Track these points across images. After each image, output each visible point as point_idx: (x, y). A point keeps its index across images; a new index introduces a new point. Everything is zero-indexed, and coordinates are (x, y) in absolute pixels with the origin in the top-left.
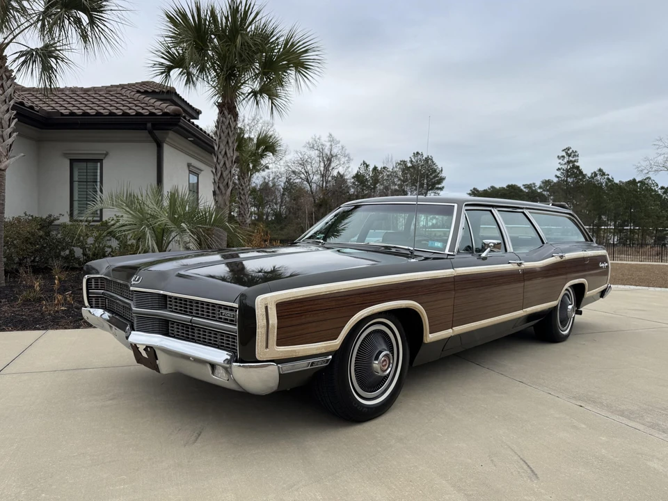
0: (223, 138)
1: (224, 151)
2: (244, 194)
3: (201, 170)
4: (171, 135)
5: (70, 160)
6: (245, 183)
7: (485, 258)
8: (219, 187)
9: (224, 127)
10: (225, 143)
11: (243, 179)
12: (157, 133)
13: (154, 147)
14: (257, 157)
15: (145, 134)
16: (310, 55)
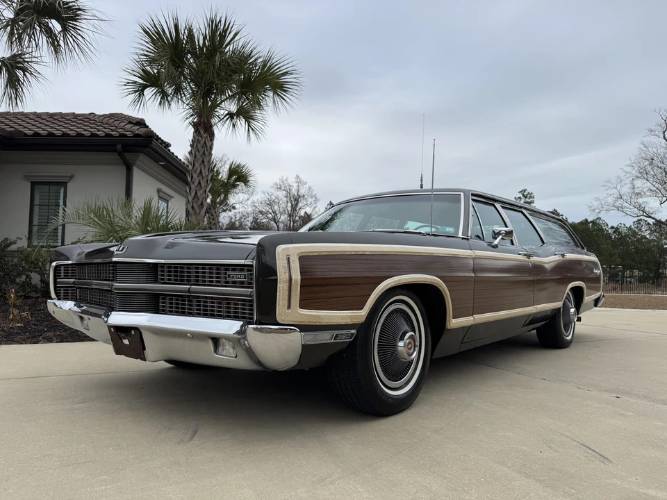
0: (198, 156)
1: (199, 169)
2: (215, 224)
3: (172, 197)
4: (142, 159)
5: (32, 182)
6: (215, 213)
7: (496, 246)
8: (192, 207)
9: (199, 146)
10: (200, 162)
11: (214, 208)
12: (128, 156)
13: (123, 169)
14: (228, 187)
15: (115, 156)
16: (288, 78)
